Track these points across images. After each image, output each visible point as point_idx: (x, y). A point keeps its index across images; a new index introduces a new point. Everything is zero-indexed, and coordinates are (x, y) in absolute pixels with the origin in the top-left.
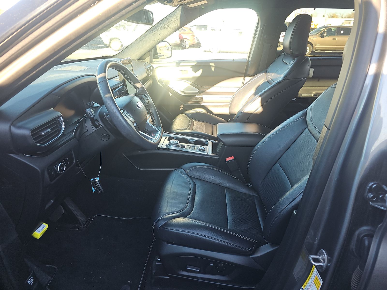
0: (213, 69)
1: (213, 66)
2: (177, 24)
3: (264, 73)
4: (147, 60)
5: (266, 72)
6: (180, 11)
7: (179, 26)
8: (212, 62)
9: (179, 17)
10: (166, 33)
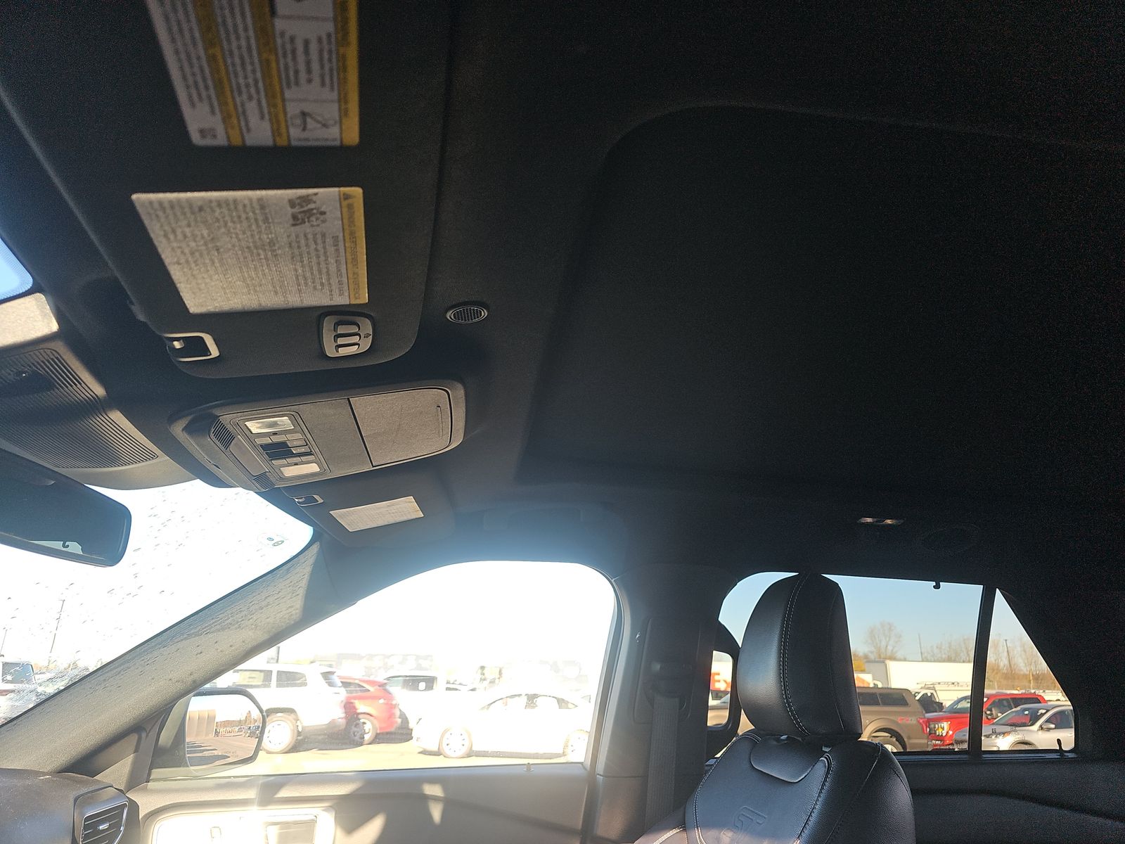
0: (436, 812)
1: (436, 799)
2: (290, 610)
3: (675, 831)
4: (117, 773)
5: (683, 825)
6: (311, 561)
7: (294, 617)
8: (432, 781)
9: (304, 583)
10: (233, 648)
